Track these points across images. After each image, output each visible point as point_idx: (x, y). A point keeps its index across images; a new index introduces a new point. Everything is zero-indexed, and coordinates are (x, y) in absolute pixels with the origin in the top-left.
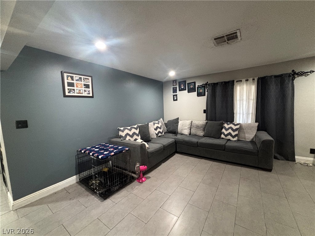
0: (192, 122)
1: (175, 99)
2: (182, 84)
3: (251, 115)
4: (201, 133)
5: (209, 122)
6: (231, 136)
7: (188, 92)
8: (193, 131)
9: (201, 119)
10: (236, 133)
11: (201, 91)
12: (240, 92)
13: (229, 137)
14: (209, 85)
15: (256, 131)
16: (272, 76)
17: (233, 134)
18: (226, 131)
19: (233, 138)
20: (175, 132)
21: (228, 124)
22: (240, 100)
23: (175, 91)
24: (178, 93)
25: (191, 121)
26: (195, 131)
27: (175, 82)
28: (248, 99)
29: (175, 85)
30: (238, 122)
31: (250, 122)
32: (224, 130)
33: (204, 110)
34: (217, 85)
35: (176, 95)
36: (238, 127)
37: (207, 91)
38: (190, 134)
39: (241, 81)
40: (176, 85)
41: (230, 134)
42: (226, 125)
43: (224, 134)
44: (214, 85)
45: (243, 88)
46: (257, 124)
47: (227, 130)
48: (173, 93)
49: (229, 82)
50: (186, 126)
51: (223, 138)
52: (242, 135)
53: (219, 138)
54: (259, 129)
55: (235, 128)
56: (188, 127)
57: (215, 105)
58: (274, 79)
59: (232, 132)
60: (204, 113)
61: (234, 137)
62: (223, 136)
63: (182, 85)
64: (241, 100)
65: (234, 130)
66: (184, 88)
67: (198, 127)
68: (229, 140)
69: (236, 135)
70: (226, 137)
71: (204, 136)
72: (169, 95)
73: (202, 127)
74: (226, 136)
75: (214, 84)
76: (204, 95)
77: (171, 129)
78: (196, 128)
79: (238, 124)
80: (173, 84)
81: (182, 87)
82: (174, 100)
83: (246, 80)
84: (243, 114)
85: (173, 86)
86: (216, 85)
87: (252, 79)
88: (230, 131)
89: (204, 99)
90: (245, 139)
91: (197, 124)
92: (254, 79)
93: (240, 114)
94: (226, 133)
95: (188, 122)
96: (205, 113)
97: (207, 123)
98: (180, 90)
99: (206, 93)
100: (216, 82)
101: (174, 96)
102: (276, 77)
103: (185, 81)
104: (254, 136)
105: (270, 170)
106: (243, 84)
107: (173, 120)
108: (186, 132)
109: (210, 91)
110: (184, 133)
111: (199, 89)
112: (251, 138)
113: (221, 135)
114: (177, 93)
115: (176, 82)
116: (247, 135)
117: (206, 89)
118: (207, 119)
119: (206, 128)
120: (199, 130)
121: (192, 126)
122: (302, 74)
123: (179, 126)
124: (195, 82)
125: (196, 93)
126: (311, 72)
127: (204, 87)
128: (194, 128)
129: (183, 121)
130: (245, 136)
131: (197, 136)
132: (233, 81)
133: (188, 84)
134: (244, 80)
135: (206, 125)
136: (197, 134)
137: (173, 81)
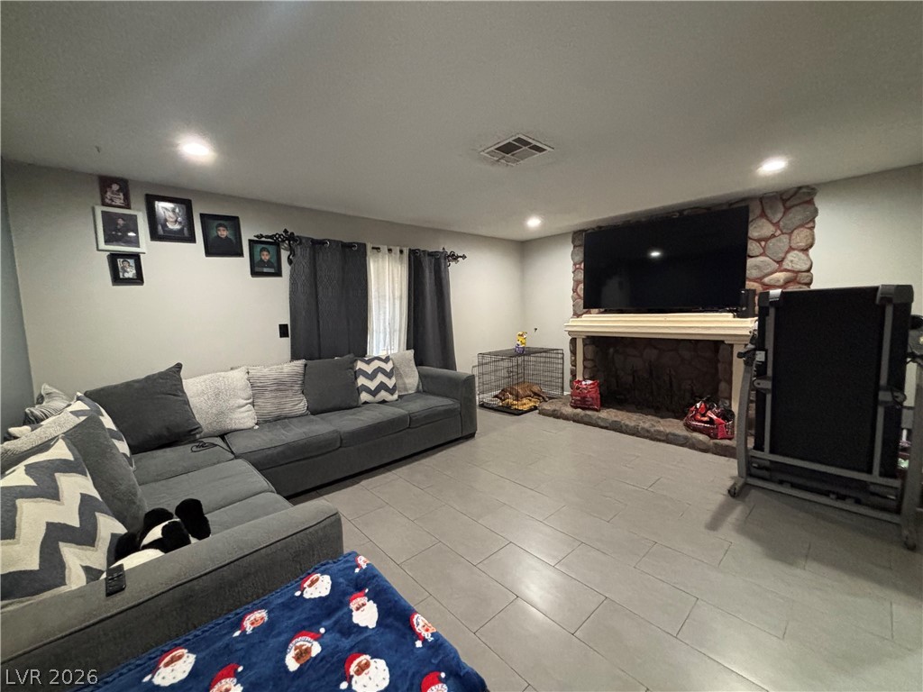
0: (248, 373)
1: (129, 275)
3: (397, 333)
4: (300, 405)
5: (309, 363)
6: (386, 391)
7: (210, 252)
8: (269, 406)
9: (279, 361)
10: (394, 379)
11: (266, 257)
13: (383, 395)
15: (415, 368)
16: (424, 252)
17: (390, 383)
19: (392, 394)
21: (368, 362)
24: (148, 246)
27: (115, 187)
29: (119, 202)
30: (385, 353)
31: (396, 351)
32: (361, 381)
33: (281, 326)
34: (322, 249)
35: (136, 257)
36: (390, 364)
37: (290, 262)
38: (261, 422)
39: (378, 249)
40: (128, 207)
41: (382, 386)
42: (360, 365)
43: (368, 390)
45: (384, 268)
46: (411, 352)
48: (107, 242)
49: (350, 246)
50: (236, 396)
51: (366, 403)
52: (400, 385)
53: (355, 404)
54: (419, 361)
56: (245, 396)
57: (317, 310)
58: (427, 258)
59: (385, 380)
60: (282, 337)
62: (364, 397)
63: (170, 215)
65: (389, 375)
67: (281, 386)
68: (384, 402)
69: (395, 387)
70: (374, 396)
71: (314, 411)
73: (295, 382)
74: (374, 393)
75: (314, 242)
76: (278, 274)
78: (275, 390)
79: (386, 359)
80: (104, 193)
81: (173, 226)
83: (388, 250)
84: (385, 334)
86: (319, 247)
87: (398, 249)
88: (380, 378)
89: (277, 288)
90: (406, 389)
91: (274, 377)
92: (401, 252)
93: (379, 332)
94: (372, 385)
95: (238, 378)
96: (287, 336)
97: (306, 365)
102: (431, 254)
103: (188, 204)
104: (417, 379)
106: (383, 257)
108: (245, 418)
109: (302, 262)
110: (234, 427)
111: (258, 248)
112: (416, 385)
113: (358, 395)
114: (136, 244)
115: (125, 192)
116: (407, 381)
117: (284, 255)
118: (295, 357)
119: (307, 383)
120: (290, 393)
121: (257, 389)
122: (455, 258)
123: (194, 401)
124: (237, 218)
125: (243, 263)
126: (464, 257)
127: (275, 242)
128: (268, 395)
129: (206, 377)
130: (404, 384)
131: (285, 418)
132: (365, 245)
133: (202, 216)
134: (384, 249)
135: (304, 374)
136: (286, 412)
137: (105, 182)
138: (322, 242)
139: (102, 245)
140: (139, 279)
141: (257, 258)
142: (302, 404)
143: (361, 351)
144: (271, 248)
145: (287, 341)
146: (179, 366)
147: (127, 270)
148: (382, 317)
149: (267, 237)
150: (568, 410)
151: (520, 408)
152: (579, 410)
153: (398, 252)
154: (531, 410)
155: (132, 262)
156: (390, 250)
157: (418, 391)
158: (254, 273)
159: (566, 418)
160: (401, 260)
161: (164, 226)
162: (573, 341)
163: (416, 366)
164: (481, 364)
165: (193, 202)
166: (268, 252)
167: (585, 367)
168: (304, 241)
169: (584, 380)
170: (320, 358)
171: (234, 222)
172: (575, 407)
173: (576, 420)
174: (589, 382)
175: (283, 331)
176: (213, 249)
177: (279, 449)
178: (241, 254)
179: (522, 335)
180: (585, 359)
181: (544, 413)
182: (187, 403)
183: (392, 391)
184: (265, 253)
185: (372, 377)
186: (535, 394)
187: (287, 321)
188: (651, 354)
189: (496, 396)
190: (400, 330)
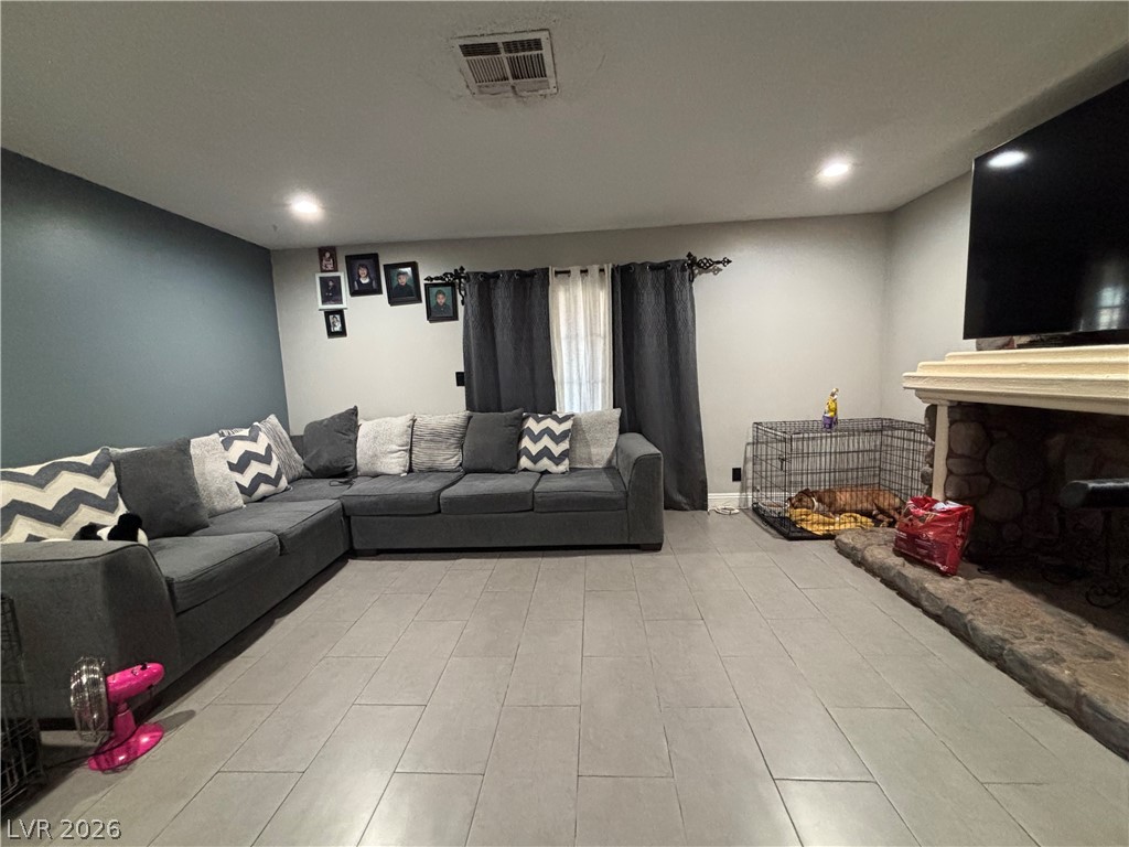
0: (414, 421)
1: (338, 328)
2: (363, 266)
3: (600, 385)
4: (450, 459)
5: (477, 415)
6: (550, 459)
7: (393, 301)
8: (422, 457)
9: (450, 407)
10: (565, 445)
11: (441, 300)
12: (568, 310)
13: (545, 463)
14: (467, 278)
15: (616, 434)
16: (644, 265)
17: (557, 450)
18: (535, 442)
19: (557, 464)
20: (343, 472)
21: (539, 421)
22: (569, 337)
23: (331, 292)
24: (348, 302)
25: (409, 416)
26: (429, 452)
27: (328, 255)
28: (592, 335)
29: (330, 267)
30: (567, 411)
31: (599, 407)
32: (526, 442)
33: (457, 373)
34: (495, 283)
35: (340, 312)
36: (567, 425)
37: (463, 303)
38: (410, 470)
39: (568, 272)
40: (336, 270)
41: (546, 452)
42: (531, 424)
43: (529, 456)
44: (486, 282)
45: (575, 297)
46: (618, 412)
47: (536, 439)
48: (324, 302)
49: (531, 274)
50: (391, 441)
51: (525, 470)
52: (580, 451)
53: (513, 468)
54: (626, 425)
55: (558, 429)
56: (400, 442)
57: (495, 355)
58: (649, 276)
59: (551, 445)
60: (458, 385)
61: (557, 460)
62: (525, 462)
63: (363, 272)
64: (571, 337)
65: (557, 439)
66: (370, 284)
67: (436, 437)
68: (545, 472)
69: (565, 454)
70: (535, 463)
71: (468, 470)
72: (304, 311)
73: (453, 435)
74: (535, 459)
75: (486, 276)
76: (455, 317)
77: (324, 461)
78: (431, 441)
79: (567, 418)
80: (321, 261)
81: (365, 281)
82: (331, 334)
83: (582, 272)
84: (580, 385)
85: (323, 271)
86: (492, 281)
87: (596, 268)
88: (546, 441)
89: (453, 332)
90: (590, 461)
91: (433, 427)
92: (602, 270)
93: (571, 383)
94: (534, 449)
95: (401, 423)
96: (463, 385)
97: (469, 418)
98: (354, 293)
99: (461, 309)
100: (490, 270)
101: (328, 313)
102: (655, 268)
103: (375, 258)
104: (611, 449)
105: (656, 547)
106: (575, 283)
107: (332, 418)
108: (394, 464)
109: (473, 301)
110: (384, 470)
111: (434, 290)
112: (607, 457)
113: (519, 459)
114: (340, 302)
115: (334, 257)
116: (594, 450)
119: (462, 436)
120: (444, 446)
122: (707, 266)
124: (416, 263)
125: (421, 307)
126: (726, 262)
127: (449, 283)
128: (423, 445)
129: (377, 420)
130: (590, 453)
131: (437, 471)
132: (546, 271)
133: (386, 267)
134: (575, 270)
135: (466, 427)
136: (437, 464)
137: (322, 251)
138: (496, 276)
139: (321, 306)
140: (343, 333)
141: (433, 304)
142: (455, 459)
143: (547, 405)
144: (448, 290)
145: (463, 388)
146: (355, 409)
147: (336, 326)
148: (574, 364)
149: (437, 278)
150: (882, 554)
151: (813, 528)
152: (899, 561)
153: (597, 271)
155: (338, 316)
156: (584, 272)
157: (606, 467)
159: (872, 570)
160: (601, 282)
161: (359, 282)
162: (931, 412)
163: (620, 430)
164: (756, 443)
165: (380, 255)
166: (444, 294)
167: (950, 473)
169: (946, 500)
170: (500, 410)
172: (898, 553)
173: (890, 582)
174: (953, 505)
175: (461, 379)
176: (395, 298)
177: (373, 499)
178: (420, 301)
179: (833, 395)
180: (951, 454)
181: (842, 549)
184: (441, 296)
186: (882, 511)
187: (461, 369)
190: (604, 381)
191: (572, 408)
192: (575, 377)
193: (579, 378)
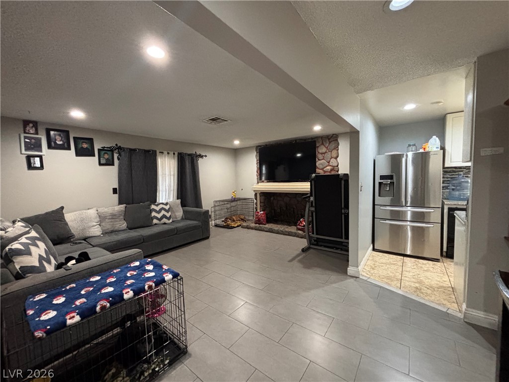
0: (97, 211)
1: (36, 165)
2: (58, 135)
3: (172, 192)
5: (128, 206)
6: (165, 218)
7: (78, 155)
8: (108, 226)
9: (112, 205)
10: (170, 213)
11: (106, 157)
12: (162, 167)
13: (164, 220)
16: (186, 154)
17: (168, 215)
19: (169, 220)
21: (156, 206)
23: (33, 145)
24: (47, 152)
26: (111, 223)
27: (31, 125)
28: (170, 175)
29: (32, 132)
31: (171, 200)
32: (154, 214)
33: (113, 189)
34: (134, 153)
36: (168, 206)
37: (119, 159)
38: (104, 233)
39: (162, 153)
40: (37, 134)
41: (164, 216)
42: (153, 207)
43: (157, 218)
45: (165, 162)
46: (179, 201)
48: (26, 150)
49: (149, 151)
50: (91, 221)
51: (156, 224)
52: (173, 216)
53: (150, 225)
54: (183, 205)
56: (96, 220)
57: (132, 181)
58: (187, 157)
59: (166, 213)
62: (155, 221)
63: (58, 138)
65: (167, 211)
66: (63, 145)
67: (113, 216)
68: (165, 224)
70: (160, 221)
71: (130, 228)
73: (121, 215)
74: (160, 220)
75: (131, 150)
76: (113, 164)
78: (112, 218)
79: (166, 204)
80: (25, 128)
81: (59, 142)
84: (166, 192)
85: (27, 133)
86: (132, 152)
87: (172, 152)
88: (163, 212)
89: (112, 171)
90: (176, 218)
91: (111, 212)
92: (174, 154)
93: (163, 191)
94: (159, 216)
95: (92, 212)
97: (126, 207)
99: (116, 162)
101: (29, 156)
102: (189, 155)
103: (66, 132)
104: (182, 213)
105: (208, 238)
106: (165, 156)
108: (96, 231)
109: (125, 159)
110: (91, 235)
111: (103, 153)
112: (181, 216)
113: (152, 221)
114: (41, 151)
115: (36, 127)
116: (177, 214)
117: (116, 156)
118: (120, 203)
119: (126, 215)
120: (118, 220)
121: (102, 218)
122: (201, 156)
123: (70, 224)
124: (92, 139)
125: (96, 159)
126: (206, 156)
127: (111, 150)
128: (107, 221)
129: (75, 213)
130: (175, 215)
131: (116, 231)
132: (156, 151)
133: (74, 138)
134: (166, 153)
135: (125, 211)
136: (116, 228)
137: (26, 123)
138: (135, 150)
140: (42, 167)
141: (102, 157)
142: (124, 225)
143: (154, 200)
144: (109, 152)
145: (116, 196)
146: (62, 208)
147: (35, 163)
148: (164, 184)
149: (107, 148)
150: (253, 225)
151: (234, 225)
152: (257, 225)
154: (238, 226)
155: (38, 158)
156: (168, 153)
157: (182, 219)
158: (100, 164)
159: (252, 228)
160: (174, 158)
161: (55, 143)
162: (256, 195)
163: (182, 207)
164: (215, 206)
165: (70, 133)
166: (108, 154)
167: (261, 206)
168: (125, 150)
169: (261, 211)
170: (133, 204)
171: (90, 141)
172: (256, 224)
173: (256, 229)
174: (262, 212)
175: (115, 191)
176: (80, 153)
179: (234, 192)
180: (261, 202)
181: (243, 227)
182: (67, 224)
183: (169, 219)
184: (106, 155)
185: (159, 212)
186: (242, 219)
187: (116, 186)
188: (287, 199)
189: (222, 221)
190: (174, 190)
191: (162, 200)
192: (164, 189)
193: (166, 189)
